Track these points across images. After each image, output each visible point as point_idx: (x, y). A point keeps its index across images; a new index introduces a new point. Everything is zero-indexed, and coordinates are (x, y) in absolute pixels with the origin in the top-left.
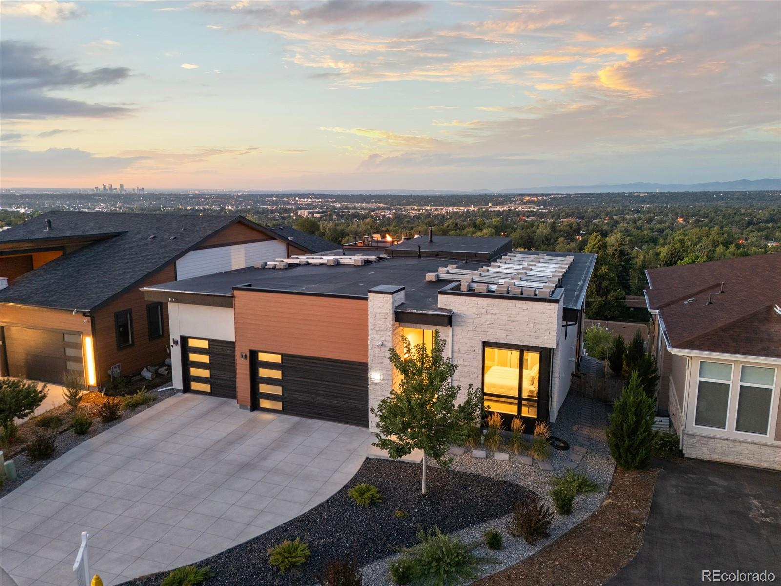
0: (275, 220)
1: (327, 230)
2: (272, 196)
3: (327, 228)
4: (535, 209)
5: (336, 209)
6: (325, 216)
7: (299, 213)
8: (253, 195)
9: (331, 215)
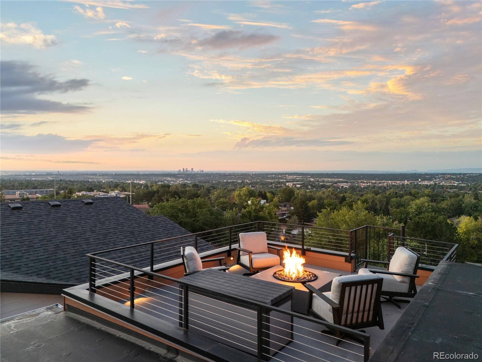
0: (272, 189)
1: (299, 195)
2: (272, 174)
3: (300, 194)
4: (455, 183)
5: (311, 182)
6: (303, 186)
7: (287, 184)
8: (261, 174)
9: (307, 186)
